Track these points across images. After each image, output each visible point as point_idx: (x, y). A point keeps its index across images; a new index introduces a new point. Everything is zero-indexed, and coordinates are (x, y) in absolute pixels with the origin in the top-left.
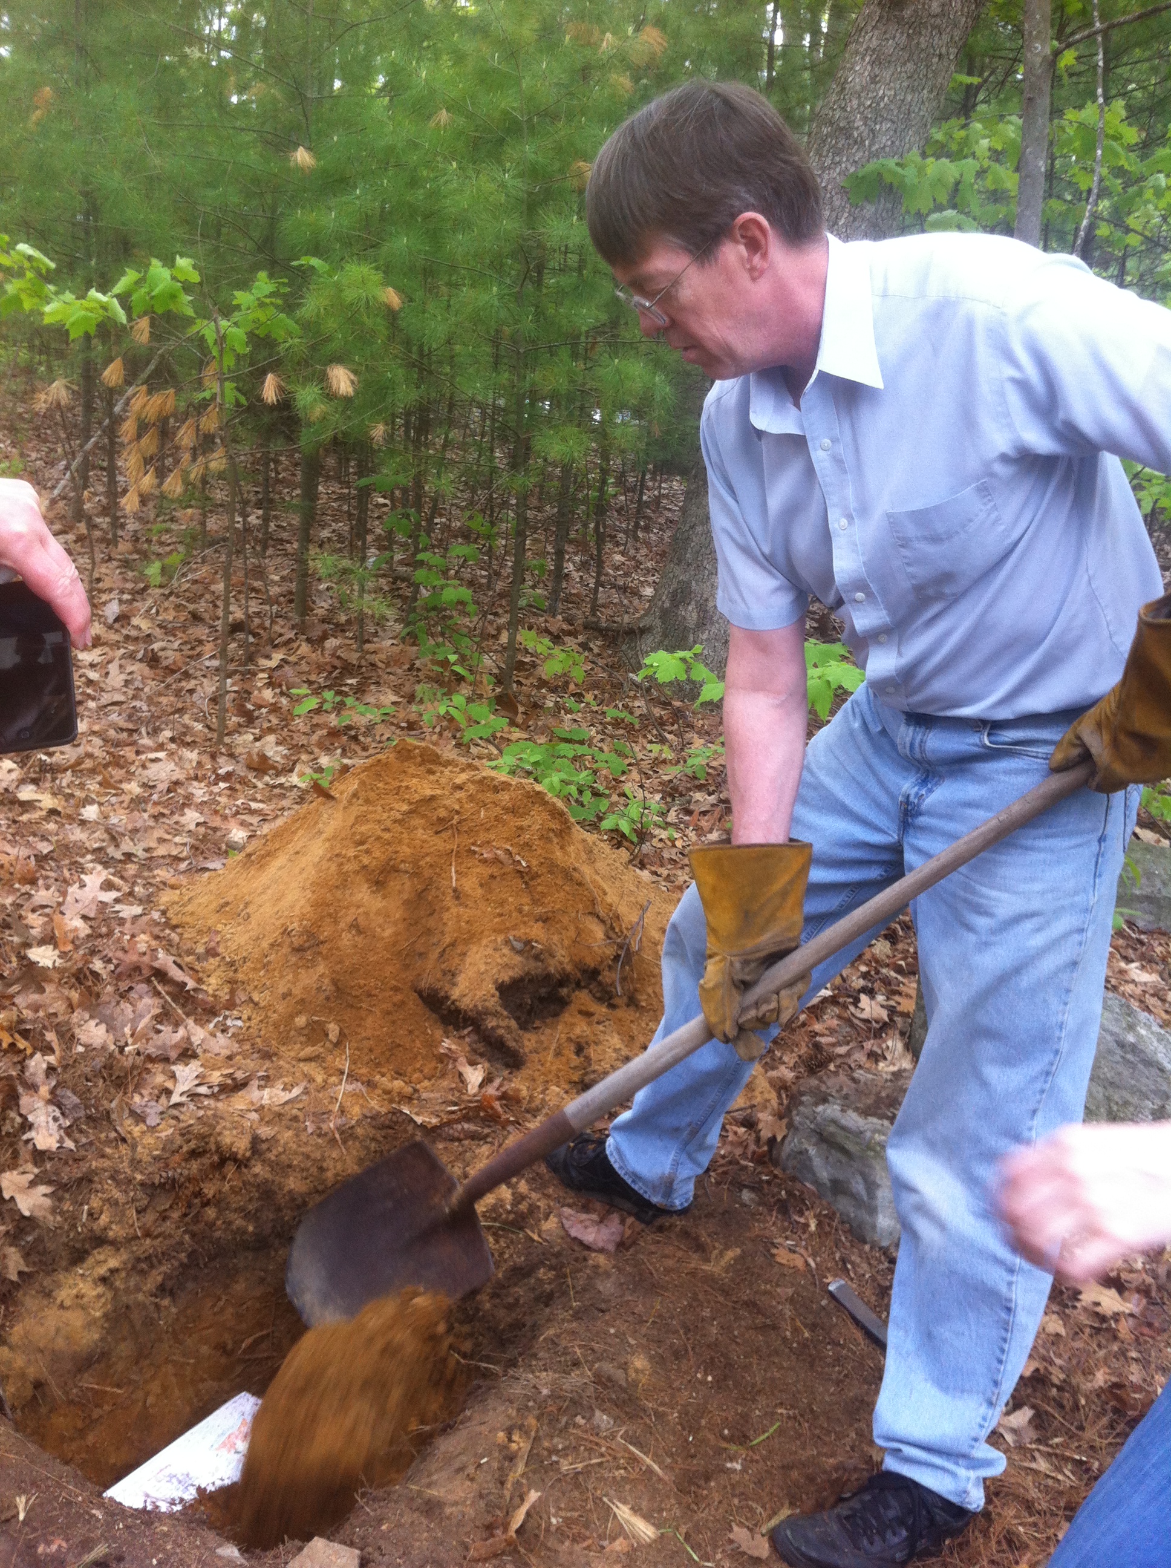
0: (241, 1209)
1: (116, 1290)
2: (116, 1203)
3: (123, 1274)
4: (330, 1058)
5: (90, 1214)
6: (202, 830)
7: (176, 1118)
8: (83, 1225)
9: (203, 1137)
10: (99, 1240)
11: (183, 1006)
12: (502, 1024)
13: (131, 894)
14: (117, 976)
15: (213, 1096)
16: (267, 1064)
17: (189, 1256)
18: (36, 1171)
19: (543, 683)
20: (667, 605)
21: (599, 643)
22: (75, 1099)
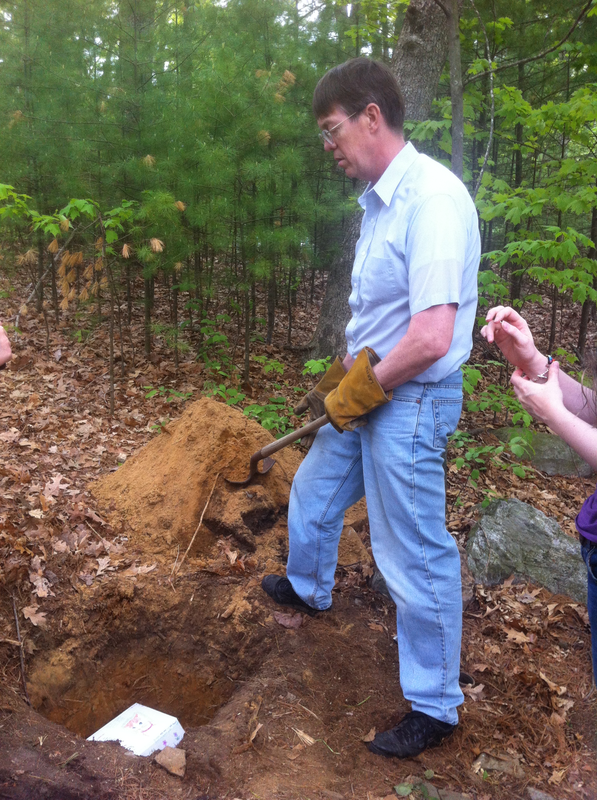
0: (131, 620)
1: (77, 657)
2: (75, 619)
3: (79, 650)
4: (168, 552)
5: (64, 624)
6: (105, 454)
7: (100, 581)
8: (61, 629)
9: (112, 589)
10: (68, 635)
11: (100, 533)
12: (246, 532)
13: (74, 485)
14: (70, 521)
15: (116, 571)
16: (140, 556)
17: (109, 641)
18: (39, 606)
19: (264, 377)
20: (321, 336)
21: (291, 356)
22: (54, 575)
